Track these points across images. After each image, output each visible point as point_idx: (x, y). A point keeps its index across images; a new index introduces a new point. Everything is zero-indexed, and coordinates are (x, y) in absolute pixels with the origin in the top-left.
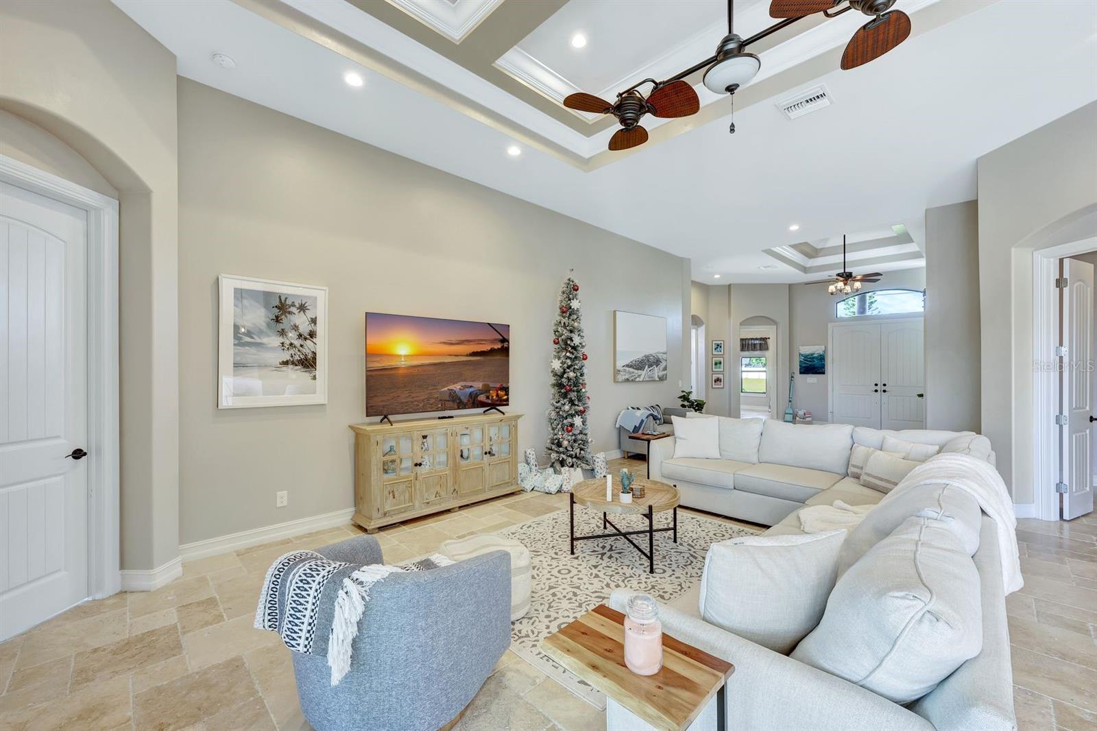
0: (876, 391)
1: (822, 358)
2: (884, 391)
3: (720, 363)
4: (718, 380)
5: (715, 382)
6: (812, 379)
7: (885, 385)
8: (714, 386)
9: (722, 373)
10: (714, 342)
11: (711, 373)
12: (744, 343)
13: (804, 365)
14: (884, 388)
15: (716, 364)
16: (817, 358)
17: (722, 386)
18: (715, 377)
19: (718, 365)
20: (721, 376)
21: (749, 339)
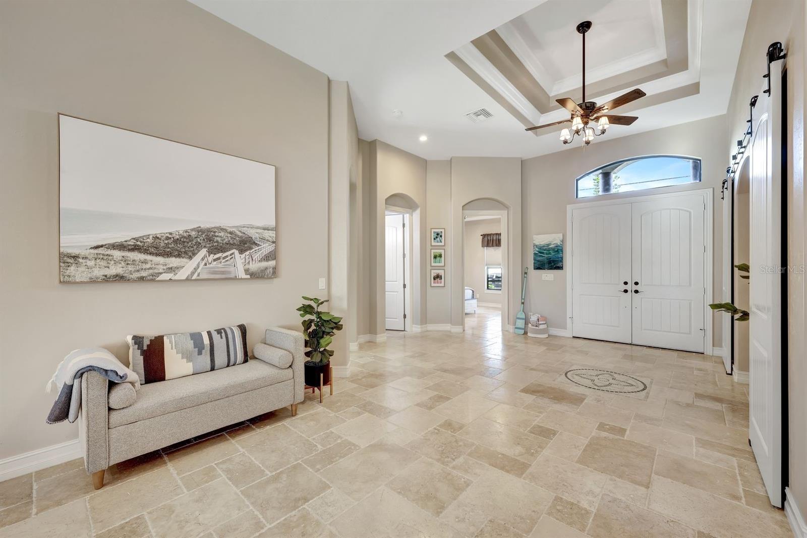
0: (626, 291)
1: (559, 250)
2: (636, 292)
3: (440, 256)
4: (438, 277)
5: (434, 279)
6: (548, 275)
7: (636, 283)
8: (433, 285)
9: (443, 268)
10: (433, 231)
11: (429, 268)
12: (489, 238)
13: (539, 258)
14: (635, 288)
15: (435, 257)
16: (553, 249)
17: (442, 285)
18: (434, 273)
19: (438, 259)
20: (441, 272)
21: (493, 234)
